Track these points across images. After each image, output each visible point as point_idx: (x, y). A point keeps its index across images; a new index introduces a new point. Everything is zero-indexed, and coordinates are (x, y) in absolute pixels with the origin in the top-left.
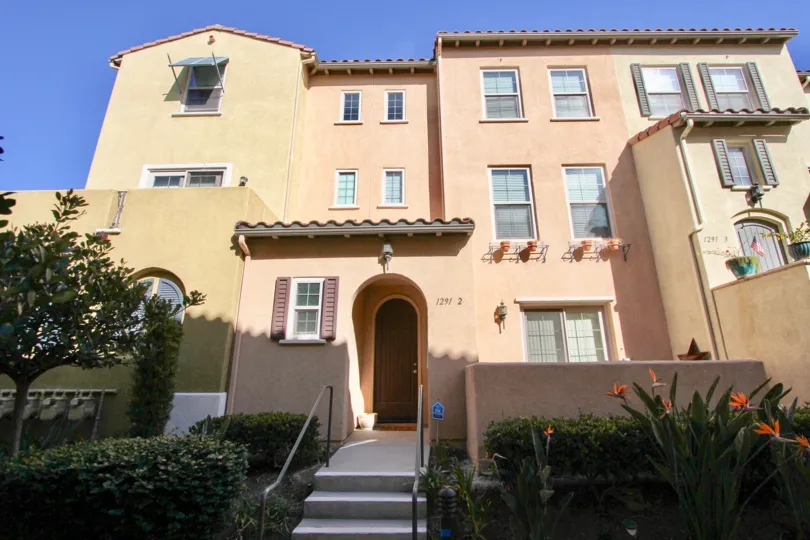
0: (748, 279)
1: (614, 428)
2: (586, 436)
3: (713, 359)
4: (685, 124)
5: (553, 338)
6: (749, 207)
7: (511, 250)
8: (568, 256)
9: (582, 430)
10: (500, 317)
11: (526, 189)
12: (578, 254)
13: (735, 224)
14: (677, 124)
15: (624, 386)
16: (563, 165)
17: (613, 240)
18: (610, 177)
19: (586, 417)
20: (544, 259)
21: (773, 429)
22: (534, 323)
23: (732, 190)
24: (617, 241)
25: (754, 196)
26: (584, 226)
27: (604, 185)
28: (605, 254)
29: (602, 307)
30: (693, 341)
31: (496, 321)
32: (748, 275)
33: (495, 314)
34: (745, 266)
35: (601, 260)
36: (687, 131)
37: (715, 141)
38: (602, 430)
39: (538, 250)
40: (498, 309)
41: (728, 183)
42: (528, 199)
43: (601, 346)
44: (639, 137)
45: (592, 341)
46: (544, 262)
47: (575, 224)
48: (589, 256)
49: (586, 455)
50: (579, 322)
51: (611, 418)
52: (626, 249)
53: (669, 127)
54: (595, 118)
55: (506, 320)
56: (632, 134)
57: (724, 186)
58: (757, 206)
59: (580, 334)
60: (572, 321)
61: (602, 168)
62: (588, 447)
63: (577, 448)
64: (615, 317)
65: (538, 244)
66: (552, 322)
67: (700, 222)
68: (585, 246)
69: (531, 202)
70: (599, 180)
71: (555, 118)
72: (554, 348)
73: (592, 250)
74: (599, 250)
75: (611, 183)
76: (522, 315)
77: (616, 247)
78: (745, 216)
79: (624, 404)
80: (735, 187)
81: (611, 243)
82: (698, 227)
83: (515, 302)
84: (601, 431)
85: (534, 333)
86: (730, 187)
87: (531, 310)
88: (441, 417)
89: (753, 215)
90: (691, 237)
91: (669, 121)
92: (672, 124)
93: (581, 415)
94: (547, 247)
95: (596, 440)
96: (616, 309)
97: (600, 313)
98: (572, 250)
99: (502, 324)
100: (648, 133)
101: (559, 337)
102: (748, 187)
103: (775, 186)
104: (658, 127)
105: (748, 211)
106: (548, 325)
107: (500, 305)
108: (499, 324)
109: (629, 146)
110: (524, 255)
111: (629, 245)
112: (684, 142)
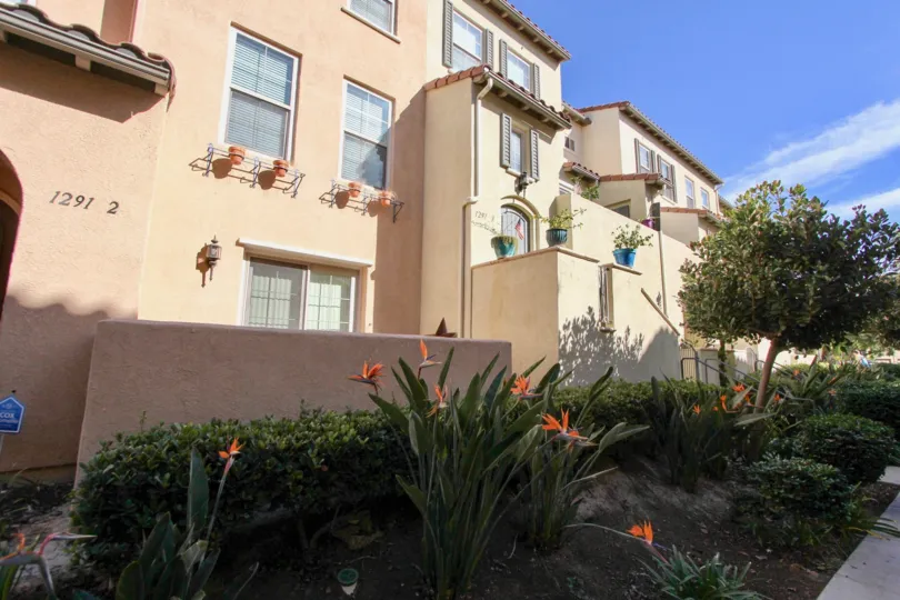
0: (508, 260)
1: (352, 431)
2: (303, 448)
3: (459, 336)
4: (484, 84)
5: (288, 303)
6: (515, 194)
7: (247, 166)
8: (328, 197)
9: (298, 439)
10: (207, 261)
11: (288, 87)
12: (341, 199)
13: (503, 206)
14: (478, 79)
15: (379, 366)
16: (346, 77)
17: (387, 193)
18: (397, 118)
19: (311, 416)
20: (295, 192)
21: (561, 423)
22: (263, 281)
23: (507, 172)
24: (390, 195)
25: (521, 186)
26: (356, 167)
27: (389, 125)
28: (374, 208)
29: (356, 271)
30: (443, 321)
31: (199, 267)
32: (508, 256)
33: (199, 255)
34: (507, 246)
35: (367, 214)
36: (485, 91)
37: (504, 115)
38: (332, 436)
39: (288, 177)
40: (205, 249)
41: (506, 163)
42: (287, 101)
43: (348, 320)
44: (437, 84)
45: (337, 312)
46: (294, 196)
47: (345, 159)
48: (355, 205)
49: (298, 482)
50: (325, 287)
51: (348, 414)
52: (398, 208)
53: (470, 79)
54: (395, 37)
55: (215, 269)
56: (430, 78)
57: (502, 166)
58: (521, 194)
59: (324, 301)
60: (318, 285)
61: (390, 103)
62: (302, 468)
63: (285, 472)
64: (370, 285)
65: (290, 168)
66: (289, 282)
67: (476, 194)
68: (353, 190)
69: (292, 108)
70: (385, 117)
71: (348, 9)
72: (287, 316)
73: (360, 198)
74: (367, 201)
75: (398, 125)
76: (245, 265)
77: (388, 202)
78: (510, 201)
79: (374, 393)
80: (510, 169)
81: (384, 195)
82: (473, 198)
83: (238, 244)
84: (331, 439)
85: (261, 294)
86: (506, 168)
87: (261, 260)
88: (15, 427)
89: (517, 202)
90: (464, 207)
91: (472, 73)
92: (473, 77)
93: (304, 412)
94: (302, 176)
95: (319, 454)
96: (373, 277)
97: (353, 279)
98: (335, 191)
99: (208, 273)
100: (447, 81)
101: (296, 303)
102: (519, 174)
103: (536, 181)
104: (459, 77)
105: (514, 197)
106: (282, 285)
107: (210, 243)
108: (204, 272)
109: (424, 91)
110: (266, 180)
111: (402, 204)
112: (479, 102)
